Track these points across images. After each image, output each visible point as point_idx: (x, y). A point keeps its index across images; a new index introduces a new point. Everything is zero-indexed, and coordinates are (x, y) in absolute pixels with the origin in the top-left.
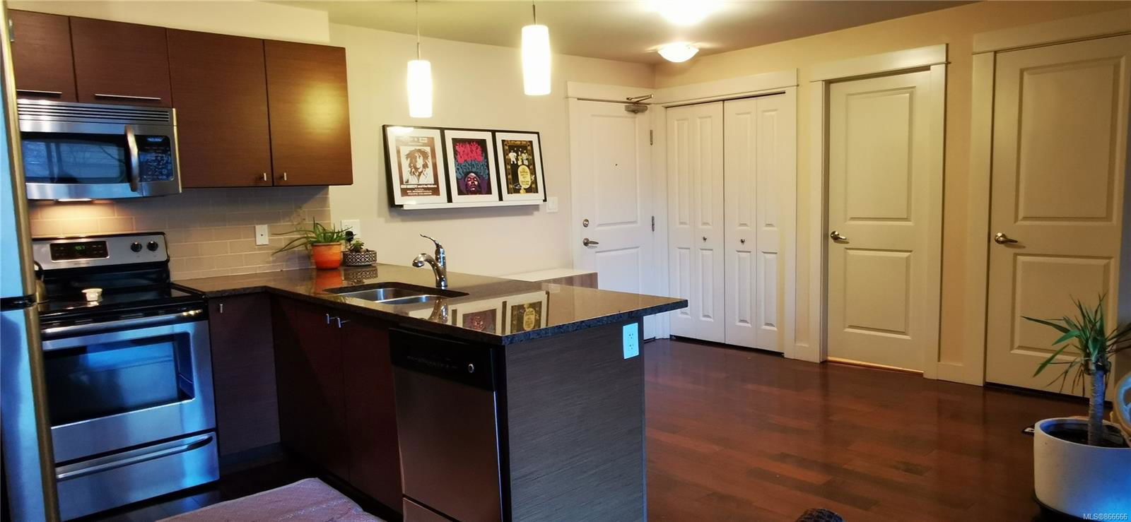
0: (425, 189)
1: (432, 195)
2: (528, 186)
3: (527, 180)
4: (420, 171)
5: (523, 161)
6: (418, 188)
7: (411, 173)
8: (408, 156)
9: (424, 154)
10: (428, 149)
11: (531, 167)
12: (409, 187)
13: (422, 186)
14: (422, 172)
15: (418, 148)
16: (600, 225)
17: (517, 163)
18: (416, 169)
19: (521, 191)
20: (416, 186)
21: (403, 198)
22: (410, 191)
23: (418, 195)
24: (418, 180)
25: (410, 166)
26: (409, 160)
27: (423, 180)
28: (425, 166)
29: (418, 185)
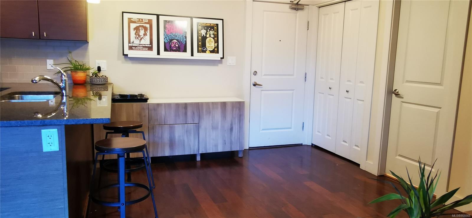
0: (144, 47)
1: (148, 50)
2: (212, 49)
3: (211, 46)
4: (141, 37)
5: (210, 35)
7: (136, 38)
8: (135, 29)
9: (145, 29)
11: (216, 39)
13: (142, 45)
14: (142, 38)
15: (141, 25)
16: (265, 75)
17: (206, 36)
18: (139, 36)
19: (207, 52)
20: (138, 45)
21: (129, 51)
22: (134, 48)
23: (139, 50)
24: (140, 42)
25: (135, 34)
26: (135, 31)
27: (143, 42)
28: (145, 34)
29: (139, 44)
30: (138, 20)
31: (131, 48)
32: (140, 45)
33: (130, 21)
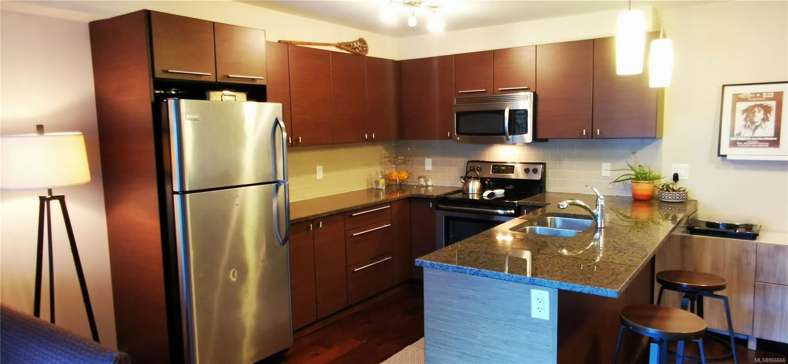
0: (760, 141)
1: (768, 147)
4: (757, 124)
6: (751, 140)
7: (745, 126)
8: (744, 111)
9: (767, 109)
10: (773, 104)
12: (739, 139)
13: (757, 139)
14: (759, 125)
15: (758, 103)
18: (753, 122)
20: (749, 139)
21: (731, 149)
22: (742, 143)
23: (751, 147)
24: (753, 133)
25: (745, 120)
26: (746, 114)
27: (759, 133)
28: (765, 119)
29: (752, 137)
30: (753, 95)
31: (734, 144)
32: (753, 139)
33: (737, 99)
